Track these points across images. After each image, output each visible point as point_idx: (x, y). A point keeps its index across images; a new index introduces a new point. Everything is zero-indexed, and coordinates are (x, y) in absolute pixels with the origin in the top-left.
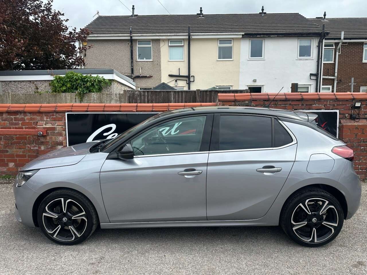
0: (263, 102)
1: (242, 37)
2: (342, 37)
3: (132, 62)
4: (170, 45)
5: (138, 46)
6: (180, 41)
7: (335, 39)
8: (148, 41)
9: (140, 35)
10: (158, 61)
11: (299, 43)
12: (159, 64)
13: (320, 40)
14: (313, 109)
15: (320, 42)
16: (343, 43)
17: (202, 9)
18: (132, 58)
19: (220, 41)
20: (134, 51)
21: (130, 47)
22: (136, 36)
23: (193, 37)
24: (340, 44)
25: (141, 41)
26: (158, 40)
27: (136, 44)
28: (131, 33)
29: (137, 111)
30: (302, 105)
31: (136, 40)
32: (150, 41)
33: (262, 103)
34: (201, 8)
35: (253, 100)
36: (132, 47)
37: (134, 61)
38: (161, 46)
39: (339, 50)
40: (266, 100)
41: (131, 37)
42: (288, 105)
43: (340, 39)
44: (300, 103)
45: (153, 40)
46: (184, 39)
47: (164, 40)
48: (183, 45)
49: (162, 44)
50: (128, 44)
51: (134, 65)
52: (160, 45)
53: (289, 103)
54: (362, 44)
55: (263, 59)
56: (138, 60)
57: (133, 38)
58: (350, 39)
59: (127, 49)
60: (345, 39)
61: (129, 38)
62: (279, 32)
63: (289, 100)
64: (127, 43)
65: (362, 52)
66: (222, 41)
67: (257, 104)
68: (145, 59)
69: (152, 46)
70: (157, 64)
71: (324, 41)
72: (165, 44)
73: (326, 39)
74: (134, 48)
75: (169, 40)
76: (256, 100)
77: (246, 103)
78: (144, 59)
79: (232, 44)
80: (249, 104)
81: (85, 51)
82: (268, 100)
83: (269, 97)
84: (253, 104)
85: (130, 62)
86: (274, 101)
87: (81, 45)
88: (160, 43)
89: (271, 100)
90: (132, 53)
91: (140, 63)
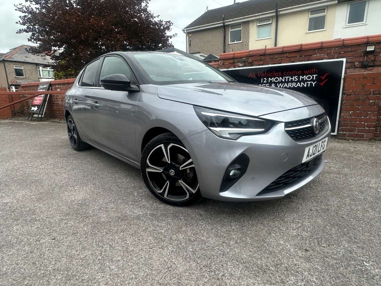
1: (338, 3)
3: (224, 46)
4: (258, 25)
5: (230, 30)
6: (268, 19)
8: (238, 25)
9: (231, 20)
12: (247, 45)
14: (313, 60)
18: (225, 42)
19: (311, 12)
20: (226, 36)
21: (223, 33)
22: (228, 22)
23: (281, 13)
25: (233, 26)
26: (248, 22)
27: (229, 29)
28: (224, 19)
30: (300, 56)
31: (228, 25)
32: (241, 24)
33: (259, 58)
36: (225, 32)
37: (226, 45)
40: (262, 55)
41: (224, 23)
42: (284, 58)
44: (298, 55)
45: (243, 23)
46: (272, 17)
47: (252, 21)
48: (271, 22)
49: (251, 25)
50: (222, 30)
51: (226, 48)
52: (249, 27)
53: (285, 55)
55: (364, 23)
56: (230, 43)
57: (226, 24)
61: (222, 25)
63: (286, 53)
66: (313, 11)
67: (253, 60)
68: (236, 41)
69: (243, 28)
70: (246, 44)
72: (253, 25)
74: (227, 33)
75: (257, 20)
76: (253, 56)
77: (244, 59)
78: (234, 42)
79: (326, 13)
80: (247, 61)
81: (190, 41)
82: (264, 55)
83: (265, 52)
84: (250, 60)
85: (223, 46)
86: (270, 55)
87: (187, 37)
88: (249, 25)
89: (267, 55)
90: (225, 37)
91: (231, 45)
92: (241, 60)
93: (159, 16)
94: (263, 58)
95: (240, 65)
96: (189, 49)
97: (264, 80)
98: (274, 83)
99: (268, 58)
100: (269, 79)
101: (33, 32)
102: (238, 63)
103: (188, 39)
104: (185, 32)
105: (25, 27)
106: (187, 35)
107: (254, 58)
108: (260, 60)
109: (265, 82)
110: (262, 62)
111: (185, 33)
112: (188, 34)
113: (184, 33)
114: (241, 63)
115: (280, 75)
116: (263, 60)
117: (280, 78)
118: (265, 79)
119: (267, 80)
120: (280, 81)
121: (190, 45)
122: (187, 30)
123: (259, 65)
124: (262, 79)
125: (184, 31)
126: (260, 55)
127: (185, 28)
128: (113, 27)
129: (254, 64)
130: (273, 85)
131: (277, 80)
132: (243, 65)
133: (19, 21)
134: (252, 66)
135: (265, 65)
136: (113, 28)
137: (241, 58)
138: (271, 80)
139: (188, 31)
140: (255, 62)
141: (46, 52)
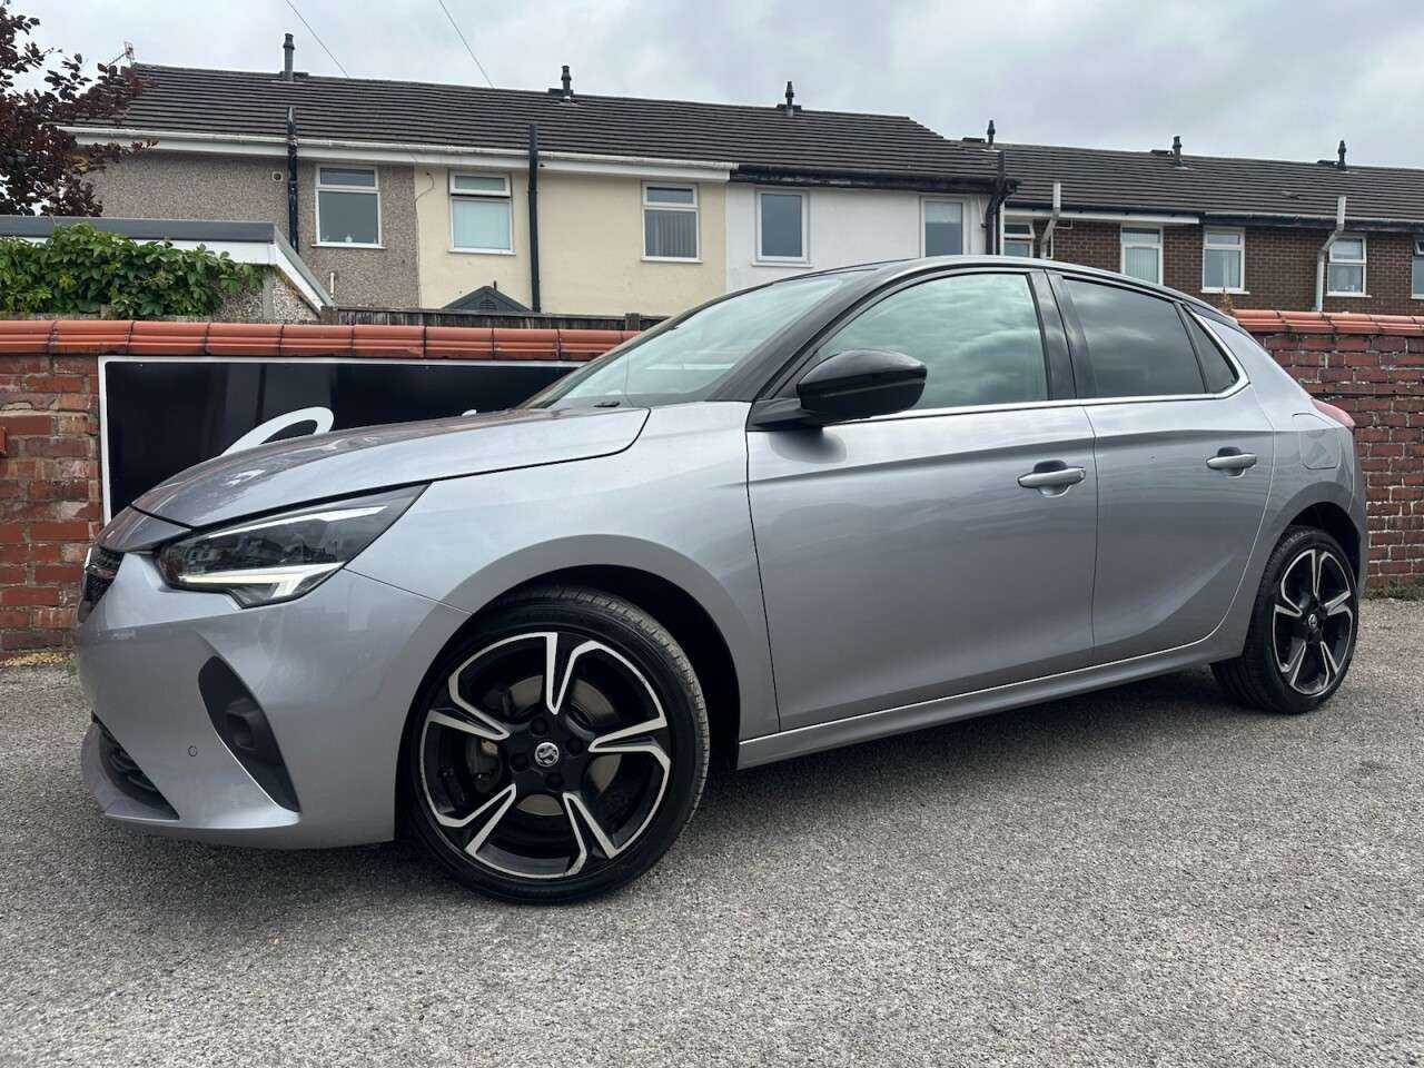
1: (731, 181)
2: (1057, 204)
4: (453, 190)
5: (319, 186)
6: (496, 176)
7: (1034, 207)
8: (363, 171)
9: (330, 142)
10: (404, 251)
11: (923, 215)
12: (409, 262)
13: (990, 204)
15: (992, 213)
16: (1061, 222)
17: (571, 73)
18: (294, 234)
19: (649, 188)
20: (302, 207)
21: (283, 191)
22: (312, 149)
23: (549, 166)
24: (1052, 225)
25: (333, 170)
26: (407, 170)
27: (313, 179)
28: (291, 131)
29: (426, 356)
31: (312, 163)
32: (372, 172)
34: (566, 69)
36: (293, 189)
37: (304, 248)
38: (417, 194)
39: (1049, 246)
41: (292, 149)
43: (1050, 207)
45: (385, 168)
46: (510, 173)
47: (428, 171)
48: (507, 193)
49: (421, 186)
50: (278, 177)
52: (412, 189)
54: (1115, 228)
55: (801, 263)
56: (319, 244)
57: (301, 153)
58: (1081, 209)
59: (271, 197)
60: (1064, 208)
61: (283, 152)
62: (856, 170)
64: (274, 173)
65: (1119, 255)
66: (656, 188)
68: (349, 239)
69: (382, 190)
70: (404, 262)
71: (1003, 212)
72: (433, 187)
73: (1009, 206)
74: (302, 195)
75: (449, 170)
78: (344, 241)
79: (695, 205)
88: (413, 183)
90: (294, 211)
91: (329, 255)
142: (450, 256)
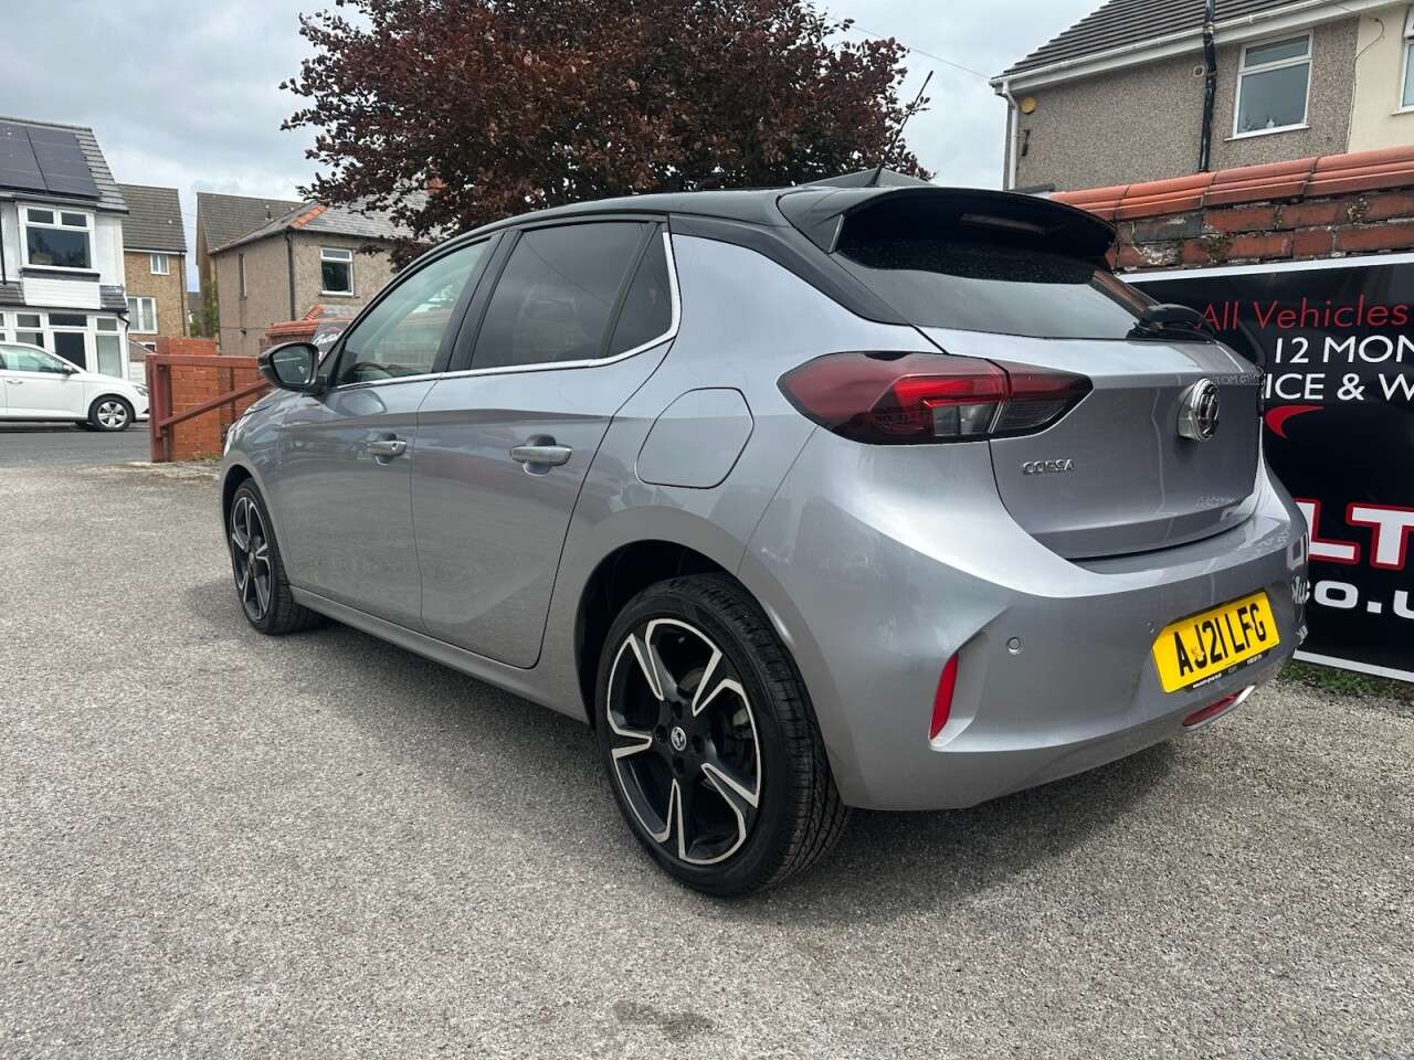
0: (1270, 212)
3: (1206, 148)
4: (1409, 33)
5: (1243, 70)
8: (1293, 41)
9: (1252, 18)
10: (1333, 125)
18: (1207, 132)
20: (1220, 100)
21: (1202, 86)
22: (1235, 31)
25: (1258, 49)
26: (1347, 23)
27: (1237, 64)
28: (1209, 17)
31: (1235, 47)
32: (1306, 38)
33: (1264, 217)
35: (1213, 208)
36: (1212, 82)
37: (1216, 145)
38: (1359, 51)
40: (1287, 201)
41: (1207, 38)
45: (1320, 29)
47: (1377, 15)
49: (1365, 38)
50: (1199, 71)
51: (1211, 162)
52: (1353, 46)
56: (1236, 136)
57: (1218, 40)
59: (1189, 96)
61: (1199, 44)
64: (1195, 69)
67: (1233, 229)
68: (1271, 123)
69: (1315, 56)
70: (1330, 139)
72: (1382, 36)
74: (1222, 85)
75: (1406, 6)
76: (1230, 206)
77: (1174, 226)
78: (1265, 127)
80: (1190, 232)
81: (1028, 133)
82: (1301, 199)
83: (1309, 179)
84: (1211, 230)
85: (1198, 151)
86: (1335, 197)
87: (1015, 113)
88: (1356, 38)
89: (1324, 197)
90: (1212, 106)
91: (1245, 146)
92: (1156, 229)
93: (852, 21)
94: (1290, 216)
95: (1154, 255)
96: (1017, 169)
97: (1290, 350)
98: (1358, 365)
99: (1328, 219)
100: (1329, 341)
101: (341, 121)
102: (1137, 245)
103: (1019, 125)
104: (1005, 90)
105: (311, 103)
106: (1010, 108)
107: (1234, 220)
108: (1275, 231)
109: (1296, 360)
110: (1283, 243)
111: (1005, 96)
112: (1018, 98)
113: (1000, 94)
114: (1158, 243)
115: (1400, 319)
116: (1293, 229)
117: (1403, 339)
118: (1300, 344)
119: (1315, 352)
120: (1399, 359)
121: (1024, 151)
122: (1011, 83)
123: (1263, 261)
124: (1280, 341)
125: (997, 86)
126: (1273, 201)
127: (1008, 72)
128: (631, 82)
129: (1233, 252)
130: (1351, 380)
131: (1376, 349)
132: (1170, 259)
133: (293, 82)
134: (1223, 263)
135: (1303, 257)
136: (629, 87)
137: (1160, 215)
138: (1339, 349)
139: (1016, 88)
140: (1241, 244)
141: (371, 198)
142: (1395, 120)
